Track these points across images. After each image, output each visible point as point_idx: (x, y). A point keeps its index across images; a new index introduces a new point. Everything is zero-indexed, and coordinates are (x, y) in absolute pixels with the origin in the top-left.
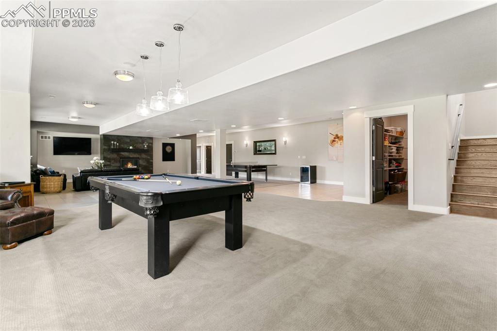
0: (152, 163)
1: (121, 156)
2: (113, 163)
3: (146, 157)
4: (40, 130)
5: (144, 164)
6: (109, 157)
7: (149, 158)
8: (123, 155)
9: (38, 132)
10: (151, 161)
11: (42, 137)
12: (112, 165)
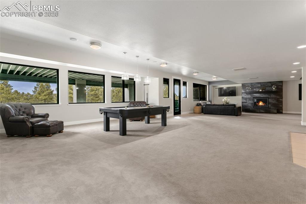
0: (282, 101)
1: (254, 96)
2: (248, 101)
3: (276, 96)
4: (213, 85)
5: (273, 102)
6: (245, 97)
7: (278, 97)
8: (255, 96)
9: (214, 86)
10: (281, 100)
11: (216, 88)
12: (247, 102)
